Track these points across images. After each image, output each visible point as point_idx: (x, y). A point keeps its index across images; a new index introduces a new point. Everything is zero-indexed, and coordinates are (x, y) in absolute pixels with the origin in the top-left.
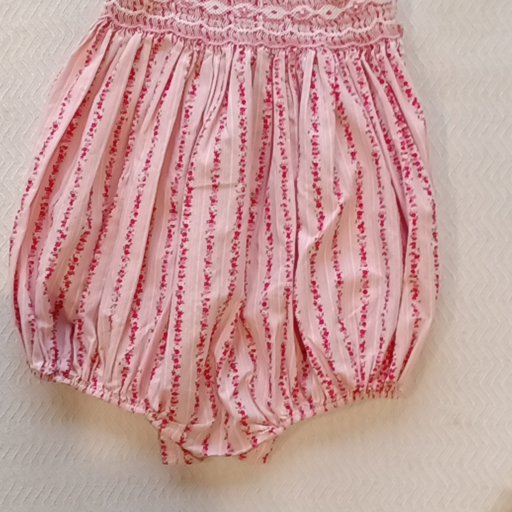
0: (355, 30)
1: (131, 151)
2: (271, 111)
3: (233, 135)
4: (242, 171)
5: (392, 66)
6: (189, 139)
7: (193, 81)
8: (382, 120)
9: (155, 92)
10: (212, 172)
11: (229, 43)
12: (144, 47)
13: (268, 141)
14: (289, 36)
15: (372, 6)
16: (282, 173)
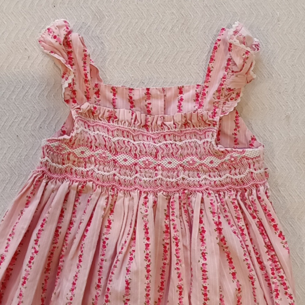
0: (232, 176)
1: (61, 271)
2: (169, 239)
3: (140, 267)
4: (148, 295)
5: (262, 206)
6: (106, 265)
7: (109, 217)
8: (255, 246)
9: (79, 227)
10: (124, 296)
11: (136, 189)
12: (71, 192)
13: (167, 262)
14: (181, 181)
15: (245, 159)
16: (179, 292)
